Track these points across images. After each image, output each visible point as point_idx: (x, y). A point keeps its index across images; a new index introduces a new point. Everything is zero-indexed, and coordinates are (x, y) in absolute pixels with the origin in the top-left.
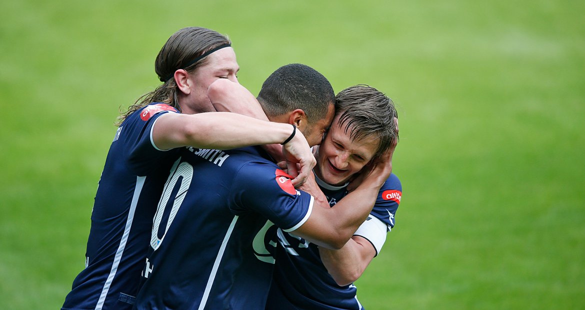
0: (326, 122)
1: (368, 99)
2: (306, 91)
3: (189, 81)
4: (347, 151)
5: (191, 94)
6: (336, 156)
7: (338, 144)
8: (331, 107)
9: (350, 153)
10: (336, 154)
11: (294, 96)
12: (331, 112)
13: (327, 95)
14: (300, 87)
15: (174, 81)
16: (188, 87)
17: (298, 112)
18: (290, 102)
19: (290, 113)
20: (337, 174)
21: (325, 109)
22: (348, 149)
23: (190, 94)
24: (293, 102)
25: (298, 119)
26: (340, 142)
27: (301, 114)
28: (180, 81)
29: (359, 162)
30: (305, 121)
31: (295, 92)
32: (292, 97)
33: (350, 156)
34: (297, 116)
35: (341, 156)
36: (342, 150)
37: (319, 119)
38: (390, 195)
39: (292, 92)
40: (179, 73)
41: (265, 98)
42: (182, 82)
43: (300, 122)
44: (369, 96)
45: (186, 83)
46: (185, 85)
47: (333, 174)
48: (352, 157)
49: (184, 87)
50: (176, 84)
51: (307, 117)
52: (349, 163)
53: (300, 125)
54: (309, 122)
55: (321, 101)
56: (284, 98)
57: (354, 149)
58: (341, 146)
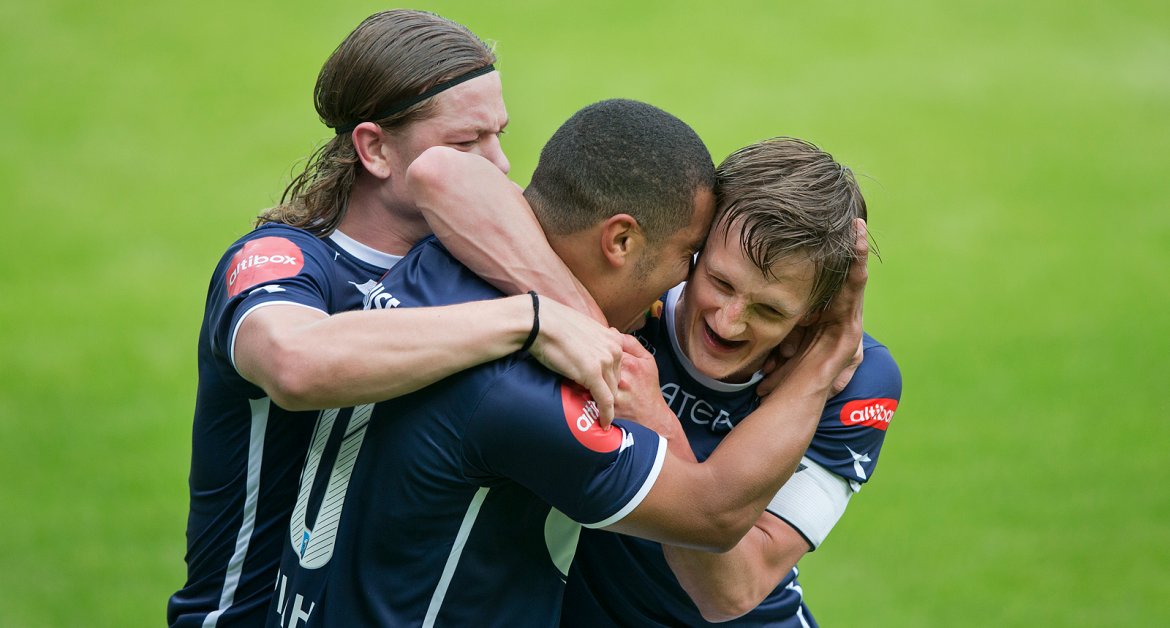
0: (693, 234)
1: (790, 172)
2: (636, 171)
3: (385, 150)
4: (740, 296)
5: (394, 178)
6: (718, 308)
7: (720, 281)
8: (702, 197)
9: (748, 302)
10: (716, 304)
11: (609, 184)
12: (704, 209)
13: (689, 173)
14: (622, 163)
15: (352, 146)
16: (383, 162)
17: (619, 221)
18: (601, 198)
19: (604, 223)
20: (723, 354)
21: (687, 205)
22: (741, 293)
23: (389, 177)
24: (607, 199)
25: (624, 235)
26: (723, 276)
27: (627, 225)
28: (366, 147)
29: (772, 321)
30: (640, 238)
31: (610, 176)
32: (605, 187)
33: (748, 307)
34: (618, 230)
35: (727, 308)
36: (731, 295)
37: (674, 230)
38: (861, 413)
39: (603, 177)
40: (362, 131)
41: (543, 192)
42: (369, 152)
43: (629, 241)
44: (792, 165)
45: (378, 151)
46: (376, 158)
47: (715, 356)
48: (755, 308)
49: (373, 161)
50: (357, 155)
51: (644, 230)
52: (747, 324)
53: (628, 248)
54: (649, 240)
55: (674, 190)
56: (589, 190)
57: (756, 291)
58: (727, 287)
